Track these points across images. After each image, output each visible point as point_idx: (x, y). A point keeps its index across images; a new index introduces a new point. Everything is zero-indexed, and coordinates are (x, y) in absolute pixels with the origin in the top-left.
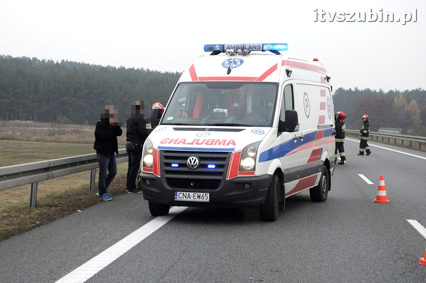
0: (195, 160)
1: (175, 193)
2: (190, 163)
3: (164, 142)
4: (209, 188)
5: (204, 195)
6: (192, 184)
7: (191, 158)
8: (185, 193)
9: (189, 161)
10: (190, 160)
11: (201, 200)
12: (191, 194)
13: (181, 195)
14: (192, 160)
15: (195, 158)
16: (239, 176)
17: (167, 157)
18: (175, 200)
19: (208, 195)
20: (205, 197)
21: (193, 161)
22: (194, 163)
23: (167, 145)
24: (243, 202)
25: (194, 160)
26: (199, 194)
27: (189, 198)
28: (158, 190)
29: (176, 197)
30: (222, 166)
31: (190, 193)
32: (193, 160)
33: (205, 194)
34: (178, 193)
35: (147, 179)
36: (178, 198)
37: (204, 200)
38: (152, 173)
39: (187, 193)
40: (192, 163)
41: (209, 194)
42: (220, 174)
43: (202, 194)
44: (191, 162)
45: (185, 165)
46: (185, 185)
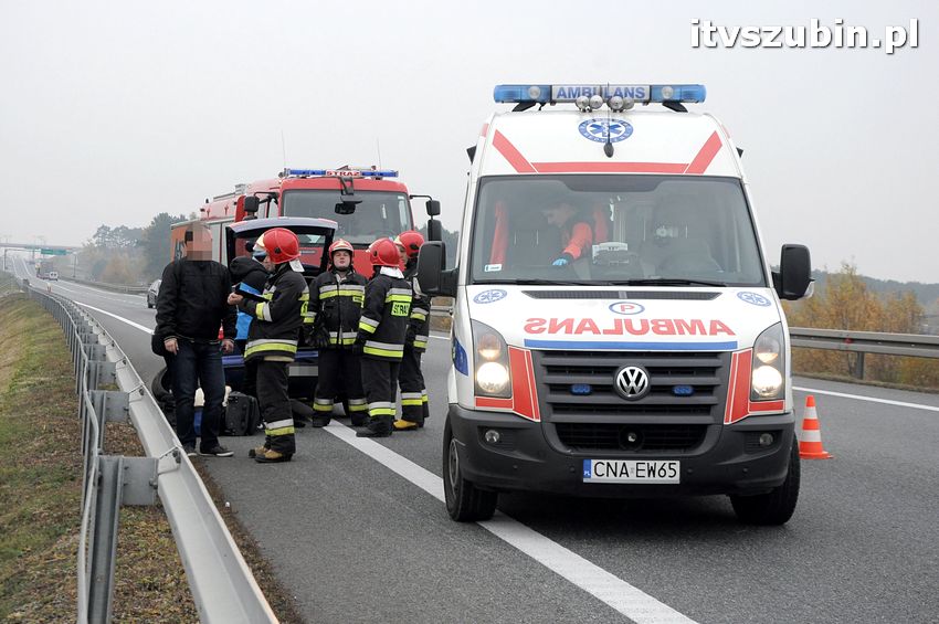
0: (640, 375)
1: (586, 462)
2: (625, 384)
3: (534, 328)
4: (679, 448)
5: (666, 467)
6: (630, 439)
7: (627, 370)
8: (612, 463)
9: (620, 376)
10: (625, 375)
11: (656, 480)
12: (631, 464)
13: (602, 469)
14: (629, 374)
15: (637, 370)
16: (751, 413)
17: (552, 369)
18: (585, 480)
19: (677, 466)
20: (667, 472)
21: (633, 379)
22: (637, 382)
23: (545, 337)
24: (761, 480)
25: (636, 374)
26: (652, 463)
27: (624, 476)
28: (532, 455)
29: (586, 472)
30: (708, 390)
31: (627, 462)
32: (633, 377)
33: (668, 462)
34: (594, 462)
35: (488, 428)
36: (593, 475)
37: (667, 480)
38: (511, 410)
39: (620, 463)
40: (632, 384)
41: (678, 463)
42: (705, 409)
43: (659, 464)
44: (628, 381)
45: (609, 389)
46: (611, 441)
